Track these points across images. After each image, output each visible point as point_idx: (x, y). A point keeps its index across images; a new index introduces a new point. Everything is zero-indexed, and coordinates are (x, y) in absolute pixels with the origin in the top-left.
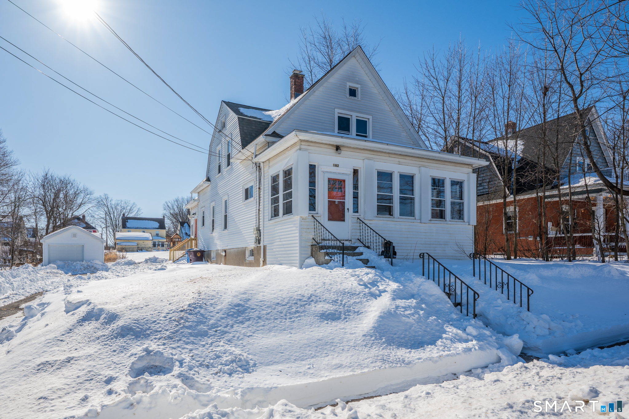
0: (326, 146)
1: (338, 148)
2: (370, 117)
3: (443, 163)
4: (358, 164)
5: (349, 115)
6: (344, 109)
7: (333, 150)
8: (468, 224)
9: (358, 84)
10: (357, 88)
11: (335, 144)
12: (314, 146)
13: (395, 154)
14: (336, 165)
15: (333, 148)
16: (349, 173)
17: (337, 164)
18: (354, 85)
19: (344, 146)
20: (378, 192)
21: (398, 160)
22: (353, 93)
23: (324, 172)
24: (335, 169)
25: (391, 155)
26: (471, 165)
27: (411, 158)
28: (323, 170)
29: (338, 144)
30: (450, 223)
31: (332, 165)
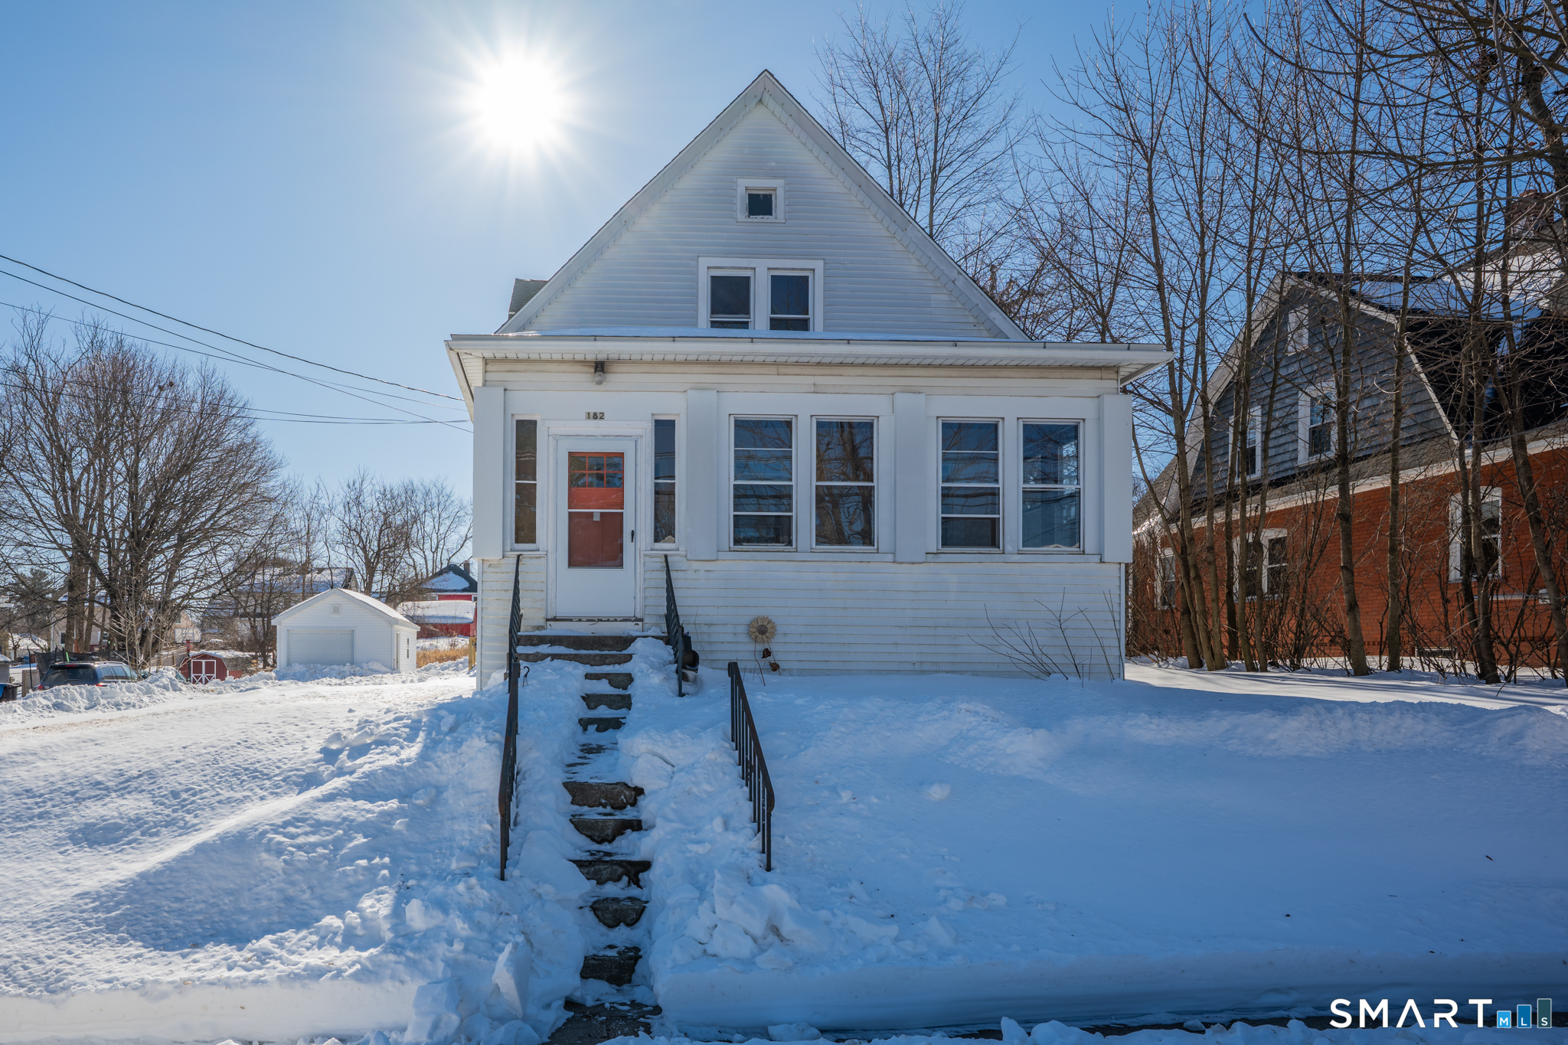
0: (564, 367)
1: (600, 367)
2: (818, 265)
3: (993, 372)
4: (672, 405)
5: (746, 268)
6: (727, 254)
7: (586, 377)
8: (1097, 558)
9: (774, 177)
10: (775, 190)
11: (591, 357)
12: (525, 371)
13: (797, 364)
14: (595, 414)
15: (586, 369)
16: (639, 432)
17: (598, 411)
18: (760, 184)
19: (619, 361)
20: (736, 478)
21: (810, 380)
22: (760, 204)
23: (558, 437)
24: (593, 427)
25: (783, 370)
26: (1115, 368)
27: (860, 371)
28: (553, 431)
29: (601, 357)
30: (1017, 558)
31: (584, 416)
